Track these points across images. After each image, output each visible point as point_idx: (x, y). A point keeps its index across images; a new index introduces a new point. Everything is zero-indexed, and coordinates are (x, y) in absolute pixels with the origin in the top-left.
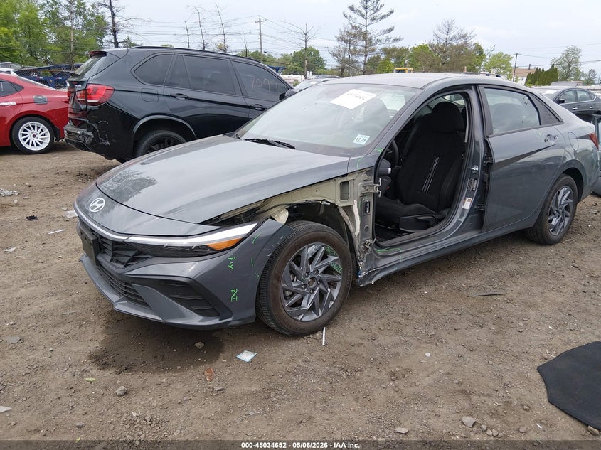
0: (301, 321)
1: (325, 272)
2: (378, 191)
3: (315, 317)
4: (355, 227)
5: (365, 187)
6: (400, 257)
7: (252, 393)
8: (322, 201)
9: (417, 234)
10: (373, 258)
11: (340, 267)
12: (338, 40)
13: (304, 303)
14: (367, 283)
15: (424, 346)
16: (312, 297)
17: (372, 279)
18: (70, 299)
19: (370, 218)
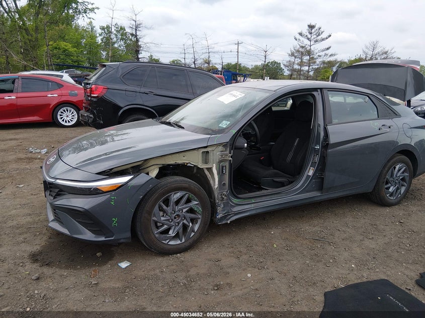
0: (167, 244)
1: (187, 212)
2: (230, 159)
3: (179, 242)
4: (215, 182)
5: (222, 156)
6: (253, 205)
7: (114, 288)
8: (187, 163)
9: (271, 191)
10: (229, 205)
11: (200, 209)
12: (289, 55)
13: (171, 232)
14: (224, 222)
15: (250, 269)
16: (177, 228)
17: (228, 220)
18: (37, 219)
19: (227, 177)
